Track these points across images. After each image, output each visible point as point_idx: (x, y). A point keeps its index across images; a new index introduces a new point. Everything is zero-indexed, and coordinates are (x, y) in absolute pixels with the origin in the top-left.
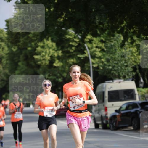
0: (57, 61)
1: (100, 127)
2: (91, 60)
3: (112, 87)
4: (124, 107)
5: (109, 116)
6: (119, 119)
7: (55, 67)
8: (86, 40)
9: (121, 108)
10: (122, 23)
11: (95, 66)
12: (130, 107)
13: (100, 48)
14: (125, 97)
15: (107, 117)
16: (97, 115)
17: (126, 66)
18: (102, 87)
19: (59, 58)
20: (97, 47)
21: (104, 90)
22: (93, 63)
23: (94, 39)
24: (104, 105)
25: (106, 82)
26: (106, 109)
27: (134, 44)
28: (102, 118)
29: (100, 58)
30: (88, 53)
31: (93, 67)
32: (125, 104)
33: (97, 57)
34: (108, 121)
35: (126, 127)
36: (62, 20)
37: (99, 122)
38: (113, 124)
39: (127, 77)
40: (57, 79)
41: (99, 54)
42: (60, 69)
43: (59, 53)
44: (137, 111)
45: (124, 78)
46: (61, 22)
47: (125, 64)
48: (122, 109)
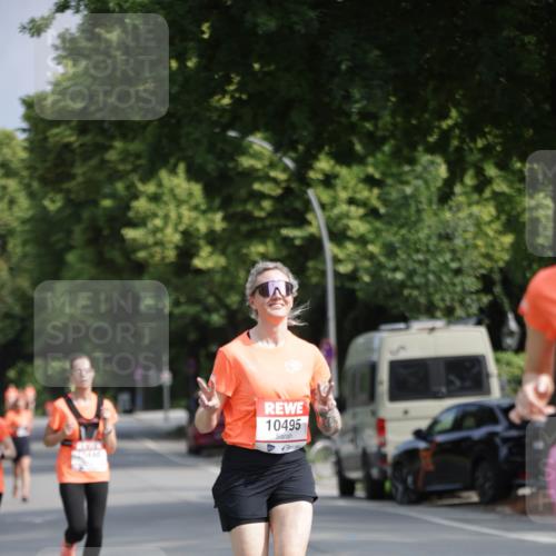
0: (205, 251)
1: (360, 491)
2: (330, 248)
3: (403, 348)
4: (448, 421)
5: (391, 451)
6: (427, 463)
7: (199, 272)
8: (312, 175)
9: (435, 422)
10: (446, 116)
11: (344, 269)
12: (470, 422)
13: (364, 204)
14: (449, 383)
15: (383, 457)
16: (347, 449)
17: (458, 272)
18: (369, 348)
19: (213, 238)
20: (351, 201)
21: (375, 357)
22: (337, 260)
23: (343, 171)
24: (374, 413)
25: (384, 327)
26: (381, 427)
27: (487, 193)
28: (365, 459)
29: (362, 241)
30: (318, 223)
31: (337, 274)
32: (448, 410)
33: (350, 239)
34: (389, 471)
35: (451, 493)
36: (226, 101)
37: (355, 475)
38: (404, 482)
39: (459, 312)
40: (205, 317)
41: (358, 227)
42: (218, 278)
43: (213, 221)
44: (493, 435)
45: (449, 314)
46: (223, 110)
47: (454, 265)
48: (439, 428)
